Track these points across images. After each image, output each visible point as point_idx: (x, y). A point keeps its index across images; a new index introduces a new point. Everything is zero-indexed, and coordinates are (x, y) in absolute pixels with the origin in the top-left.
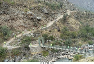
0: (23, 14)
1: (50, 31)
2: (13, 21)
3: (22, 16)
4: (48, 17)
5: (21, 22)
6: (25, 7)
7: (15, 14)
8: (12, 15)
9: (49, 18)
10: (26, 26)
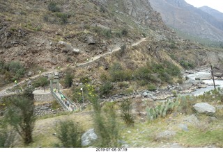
0: (51, 45)
1: (89, 70)
2: (36, 55)
3: (50, 47)
4: (93, 49)
5: (48, 56)
6: (58, 34)
7: (39, 45)
8: (34, 46)
9: (95, 51)
10: (54, 62)
